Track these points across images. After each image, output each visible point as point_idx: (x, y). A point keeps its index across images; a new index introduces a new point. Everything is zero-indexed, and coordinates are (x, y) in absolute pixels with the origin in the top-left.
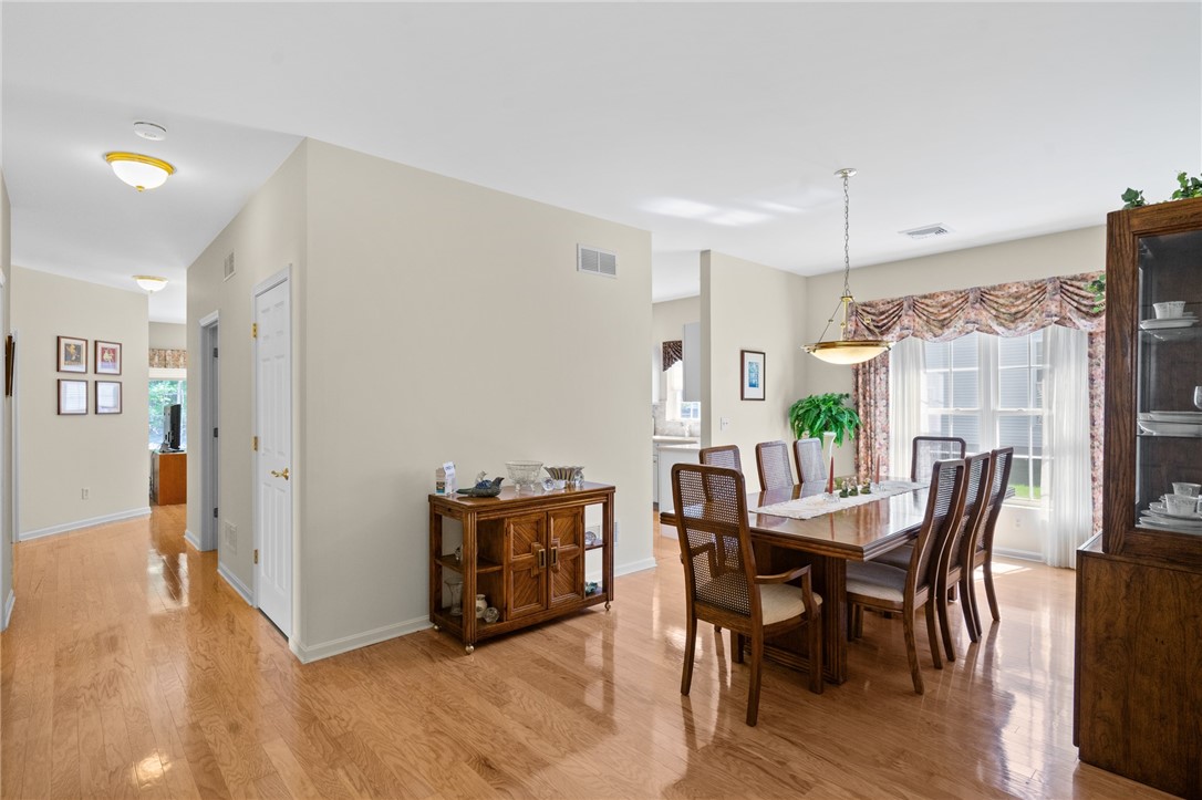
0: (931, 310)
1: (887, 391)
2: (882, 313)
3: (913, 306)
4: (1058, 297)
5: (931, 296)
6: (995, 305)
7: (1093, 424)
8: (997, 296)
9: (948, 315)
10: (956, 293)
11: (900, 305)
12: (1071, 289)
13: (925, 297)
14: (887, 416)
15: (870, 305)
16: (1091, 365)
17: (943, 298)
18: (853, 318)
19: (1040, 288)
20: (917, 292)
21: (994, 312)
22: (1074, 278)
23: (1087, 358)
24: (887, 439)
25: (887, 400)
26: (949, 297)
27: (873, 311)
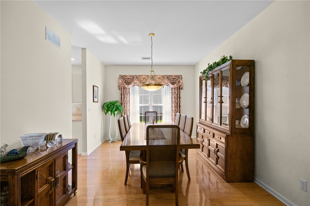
0: (141, 79)
1: (129, 100)
2: (129, 79)
3: (137, 78)
4: (167, 79)
5: (141, 76)
6: (155, 80)
7: (172, 107)
8: (155, 78)
9: (145, 81)
10: (147, 76)
11: (134, 77)
12: (169, 78)
13: (139, 76)
14: (130, 107)
15: (125, 76)
16: (172, 95)
17: (143, 77)
18: (121, 79)
19: (164, 77)
20: (138, 74)
21: (155, 82)
22: (169, 76)
23: (171, 93)
24: (129, 113)
25: (130, 102)
26: (145, 77)
27: (126, 78)
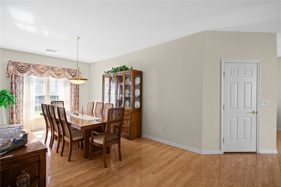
0: (39, 69)
1: (23, 90)
2: (22, 67)
3: (34, 67)
4: (67, 72)
5: (39, 65)
6: (55, 71)
7: (71, 97)
8: (55, 69)
9: (44, 71)
10: (45, 66)
11: (30, 66)
12: (69, 71)
13: (37, 65)
14: (23, 97)
15: (18, 63)
16: (71, 86)
17: (42, 67)
18: (12, 66)
19: (64, 69)
20: (35, 63)
21: (55, 73)
22: (70, 69)
24: (23, 103)
25: (23, 92)
26: (43, 67)
27: (20, 65)
